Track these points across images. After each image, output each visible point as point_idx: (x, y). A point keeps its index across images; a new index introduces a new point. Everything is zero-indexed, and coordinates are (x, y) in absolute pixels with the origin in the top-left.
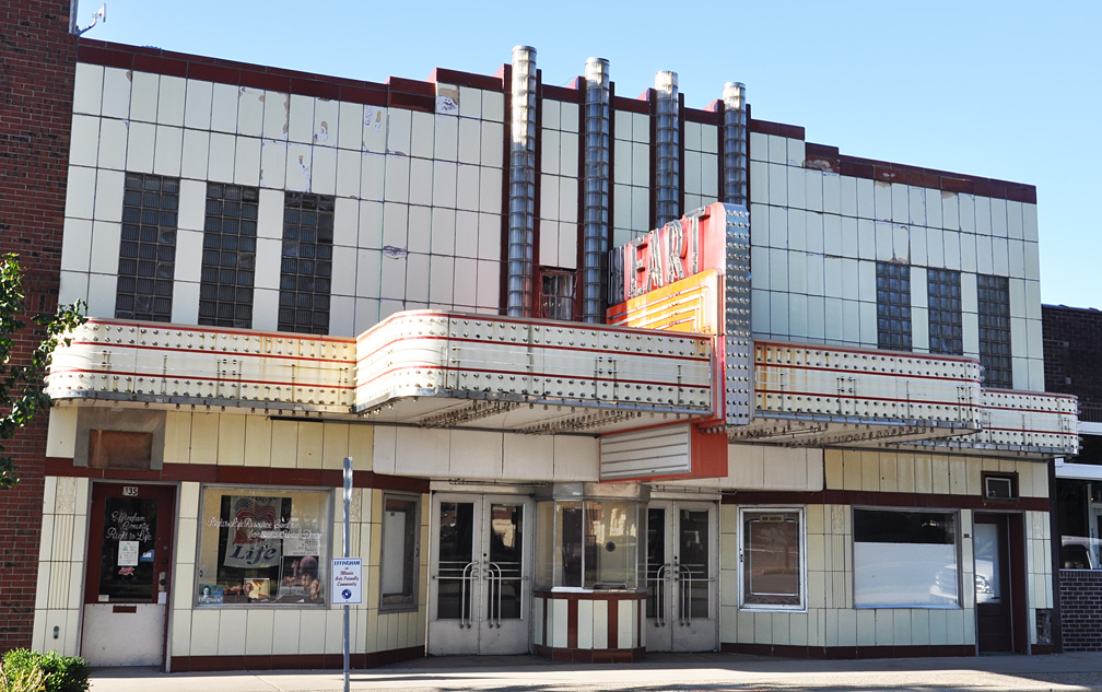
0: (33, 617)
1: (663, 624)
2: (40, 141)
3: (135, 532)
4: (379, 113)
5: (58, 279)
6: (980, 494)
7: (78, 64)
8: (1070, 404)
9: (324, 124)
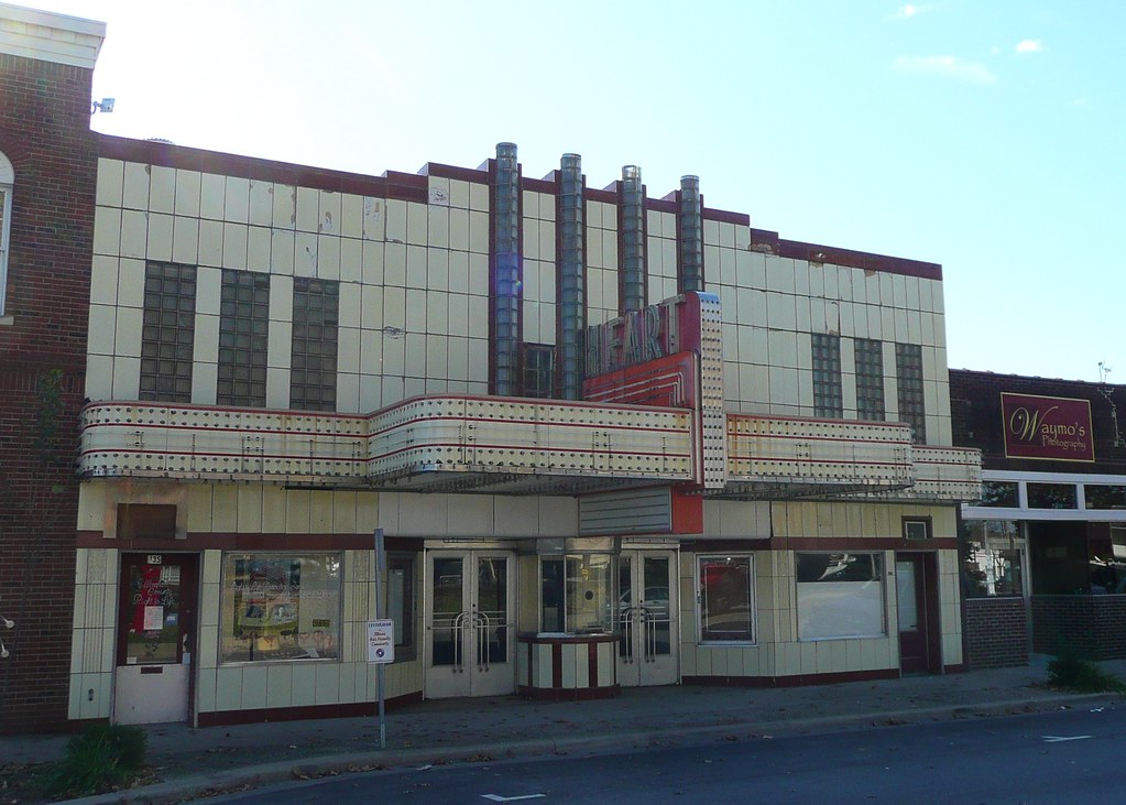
0: (68, 681)
1: (632, 662)
2: (65, 232)
3: (160, 597)
4: (378, 204)
5: (84, 362)
6: (901, 536)
7: (100, 159)
8: (975, 457)
9: (328, 214)
